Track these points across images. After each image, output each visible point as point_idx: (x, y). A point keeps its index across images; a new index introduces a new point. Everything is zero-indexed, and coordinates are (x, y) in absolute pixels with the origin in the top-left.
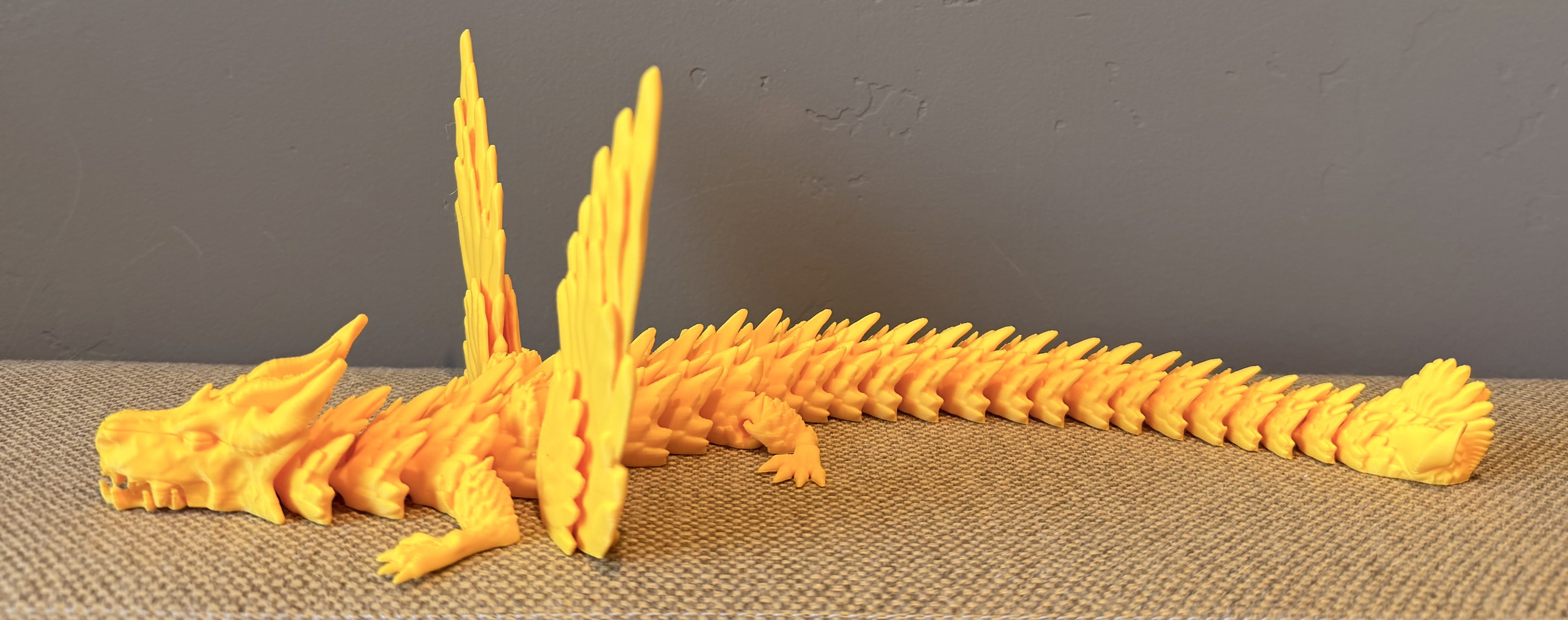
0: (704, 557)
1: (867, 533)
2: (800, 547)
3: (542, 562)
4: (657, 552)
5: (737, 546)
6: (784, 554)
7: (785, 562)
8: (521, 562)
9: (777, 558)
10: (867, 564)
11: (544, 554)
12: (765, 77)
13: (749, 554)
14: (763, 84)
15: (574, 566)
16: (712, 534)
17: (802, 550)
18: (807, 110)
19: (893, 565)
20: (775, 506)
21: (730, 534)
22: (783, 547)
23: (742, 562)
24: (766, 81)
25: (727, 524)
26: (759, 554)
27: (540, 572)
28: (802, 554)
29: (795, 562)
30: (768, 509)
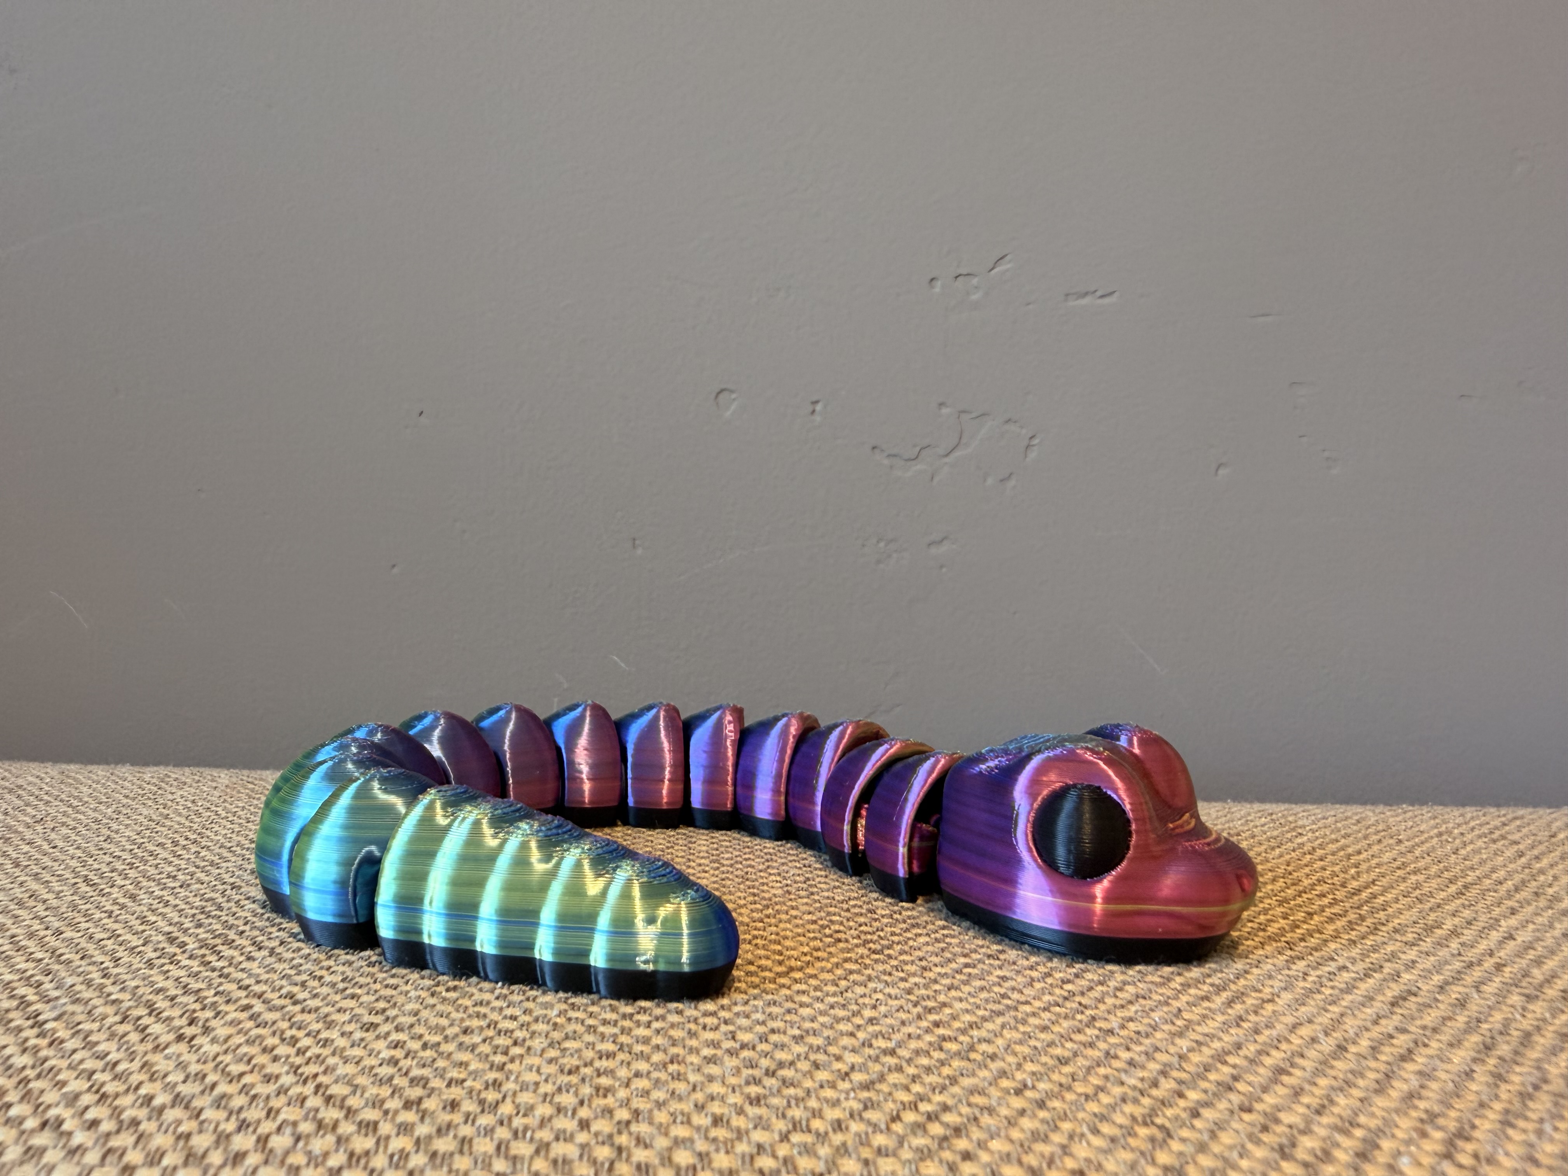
0: (753, 1090)
1: (1069, 1045)
2: (946, 1071)
3: (416, 1092)
4: (655, 1075)
5: (816, 1066)
6: (917, 1088)
7: (924, 1107)
8: (373, 1091)
9: (903, 1096)
10: (1103, 1118)
11: (426, 1072)
12: (816, 402)
13: (845, 1085)
14: (813, 412)
15: (482, 1102)
16: (763, 1038)
17: (953, 1081)
18: (874, 448)
19: (1159, 1121)
20: (871, 985)
21: (798, 1039)
22: (911, 1071)
23: (836, 1103)
24: (819, 407)
25: (788, 1018)
26: (867, 1086)
27: (409, 1116)
28: (956, 1090)
29: (946, 1108)
30: (859, 990)
